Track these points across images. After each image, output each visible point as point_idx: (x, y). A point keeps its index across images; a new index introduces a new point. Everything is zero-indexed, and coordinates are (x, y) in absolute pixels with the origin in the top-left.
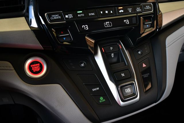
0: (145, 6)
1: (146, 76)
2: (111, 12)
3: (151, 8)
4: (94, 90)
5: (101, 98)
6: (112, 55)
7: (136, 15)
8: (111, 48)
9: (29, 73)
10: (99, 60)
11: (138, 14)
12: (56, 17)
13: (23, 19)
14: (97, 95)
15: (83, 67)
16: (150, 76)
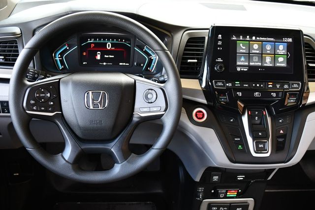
0: (293, 84)
1: (281, 140)
2: (262, 86)
3: (299, 87)
4: (236, 139)
5: (240, 146)
6: (257, 118)
7: (282, 90)
8: (257, 113)
9: (194, 117)
10: (245, 119)
11: (285, 90)
12: (220, 84)
13: (197, 81)
14: (238, 143)
15: (232, 122)
16: (285, 141)
